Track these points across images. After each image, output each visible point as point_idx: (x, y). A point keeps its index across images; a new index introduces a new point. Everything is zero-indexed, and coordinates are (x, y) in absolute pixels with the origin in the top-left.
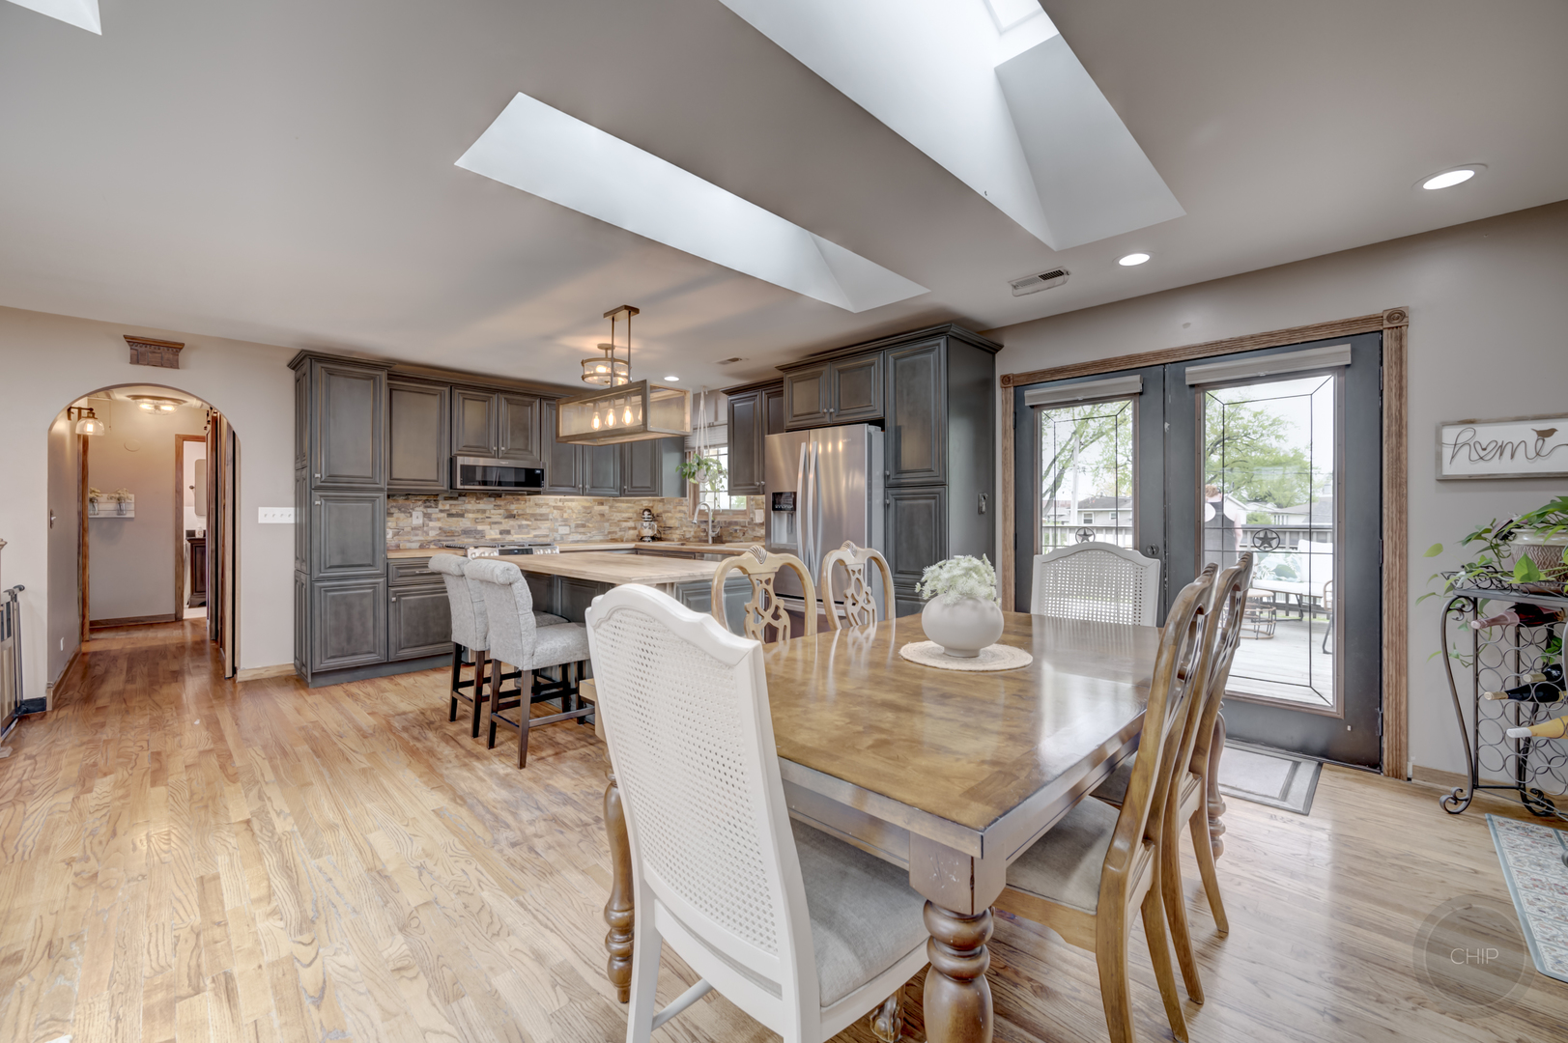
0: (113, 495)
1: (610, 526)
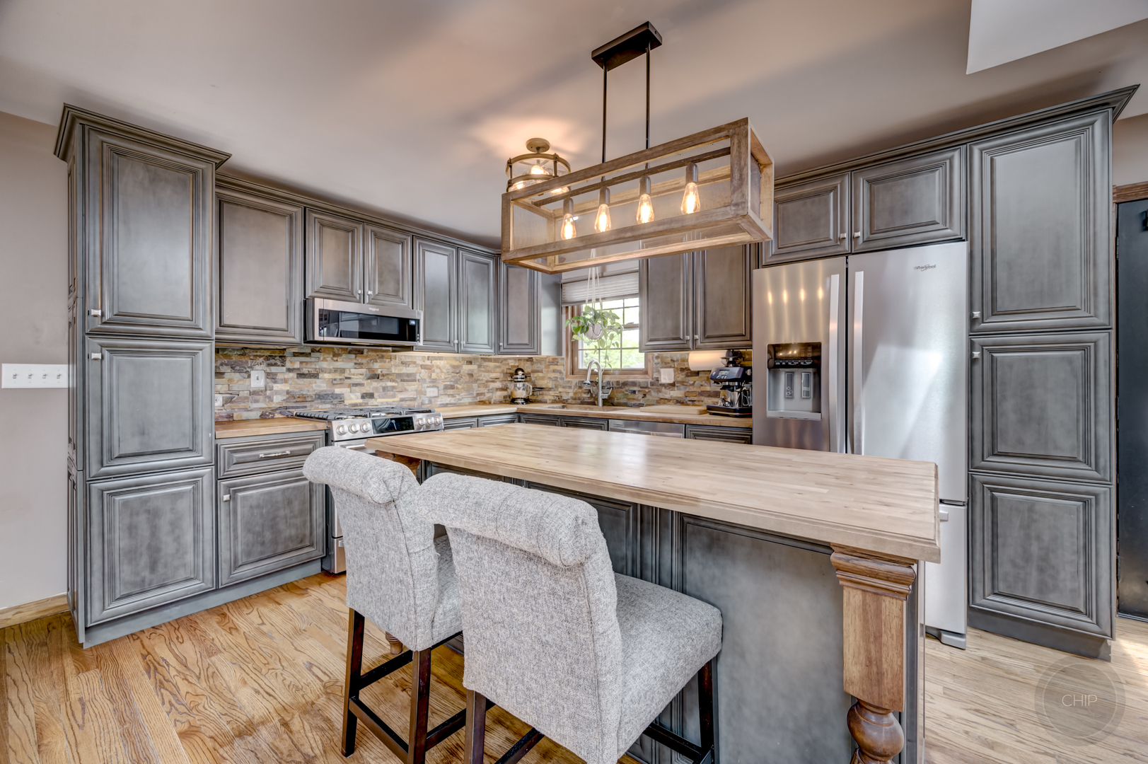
1: (479, 387)
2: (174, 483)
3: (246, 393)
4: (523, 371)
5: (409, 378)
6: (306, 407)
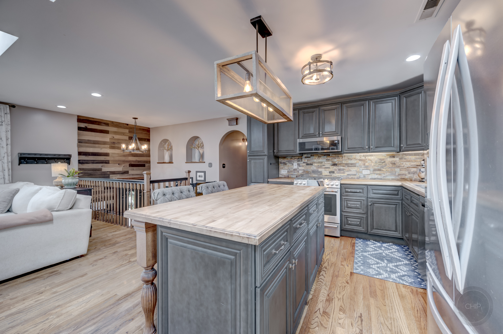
1: (400, 170)
3: (292, 170)
5: (353, 165)
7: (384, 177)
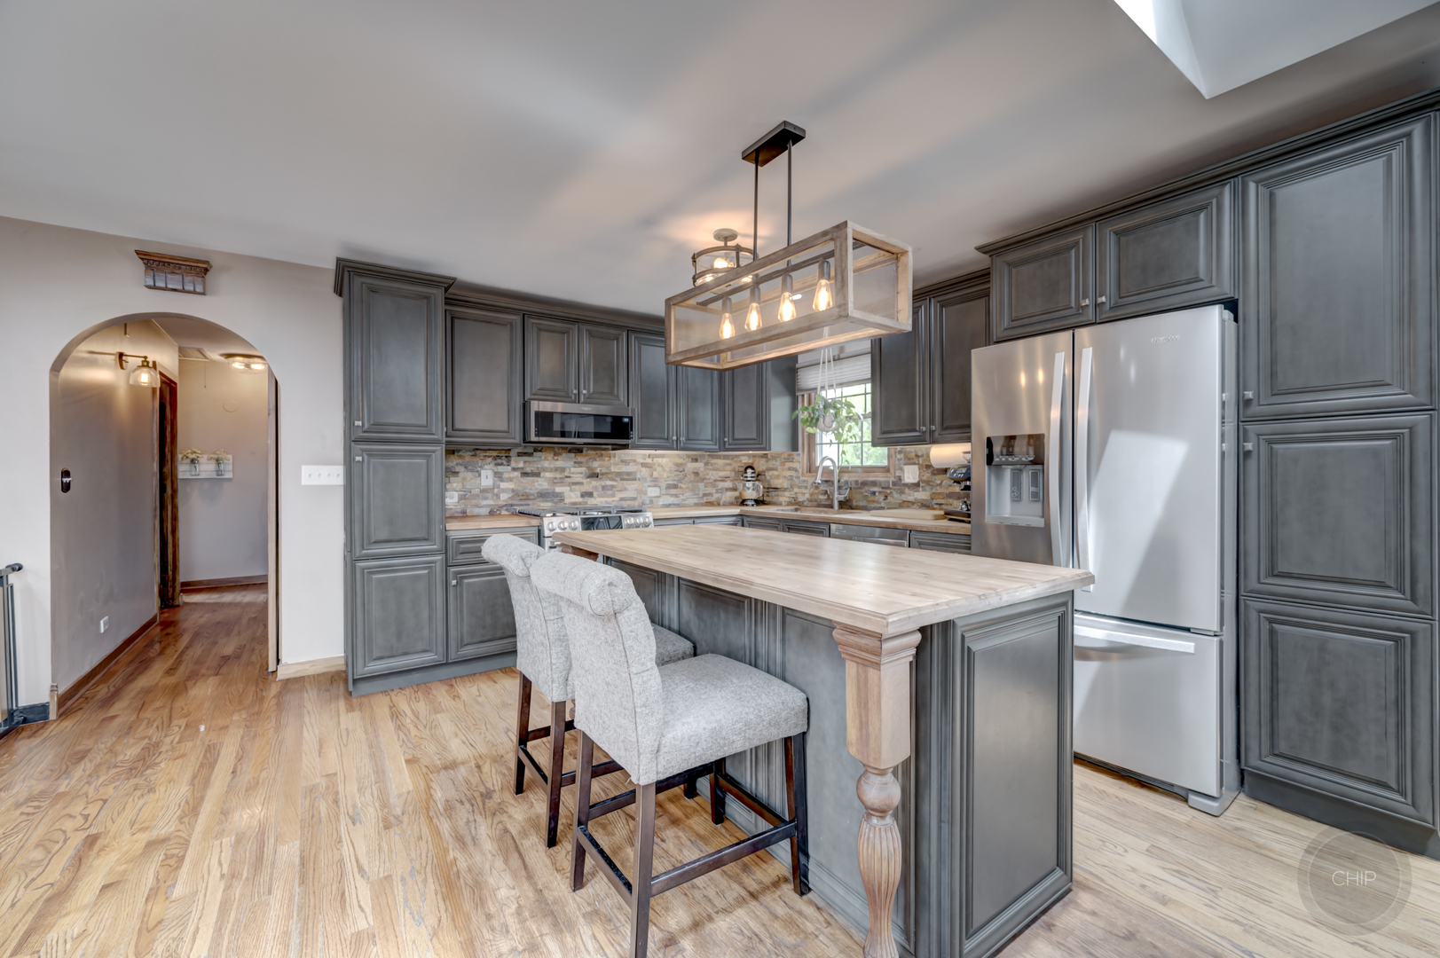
0: (211, 456)
1: (706, 487)
2: (413, 566)
3: (477, 491)
4: (753, 468)
5: (630, 477)
6: (529, 505)
7: (684, 500)
